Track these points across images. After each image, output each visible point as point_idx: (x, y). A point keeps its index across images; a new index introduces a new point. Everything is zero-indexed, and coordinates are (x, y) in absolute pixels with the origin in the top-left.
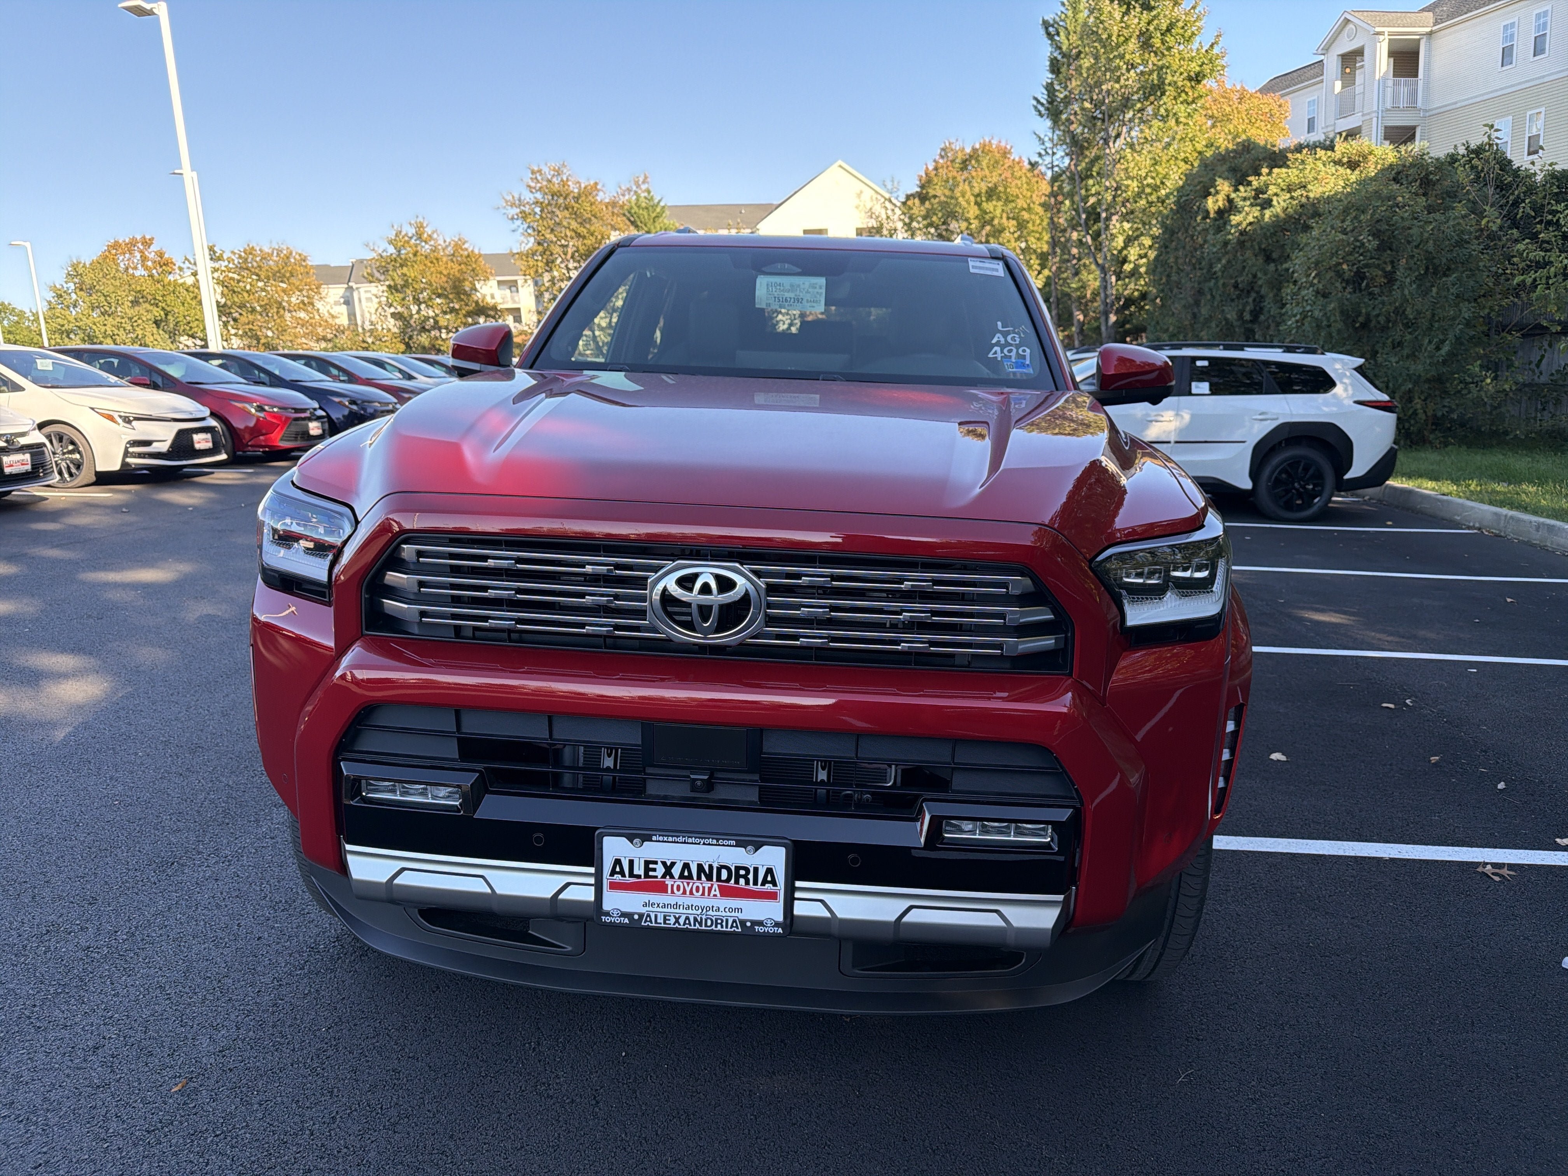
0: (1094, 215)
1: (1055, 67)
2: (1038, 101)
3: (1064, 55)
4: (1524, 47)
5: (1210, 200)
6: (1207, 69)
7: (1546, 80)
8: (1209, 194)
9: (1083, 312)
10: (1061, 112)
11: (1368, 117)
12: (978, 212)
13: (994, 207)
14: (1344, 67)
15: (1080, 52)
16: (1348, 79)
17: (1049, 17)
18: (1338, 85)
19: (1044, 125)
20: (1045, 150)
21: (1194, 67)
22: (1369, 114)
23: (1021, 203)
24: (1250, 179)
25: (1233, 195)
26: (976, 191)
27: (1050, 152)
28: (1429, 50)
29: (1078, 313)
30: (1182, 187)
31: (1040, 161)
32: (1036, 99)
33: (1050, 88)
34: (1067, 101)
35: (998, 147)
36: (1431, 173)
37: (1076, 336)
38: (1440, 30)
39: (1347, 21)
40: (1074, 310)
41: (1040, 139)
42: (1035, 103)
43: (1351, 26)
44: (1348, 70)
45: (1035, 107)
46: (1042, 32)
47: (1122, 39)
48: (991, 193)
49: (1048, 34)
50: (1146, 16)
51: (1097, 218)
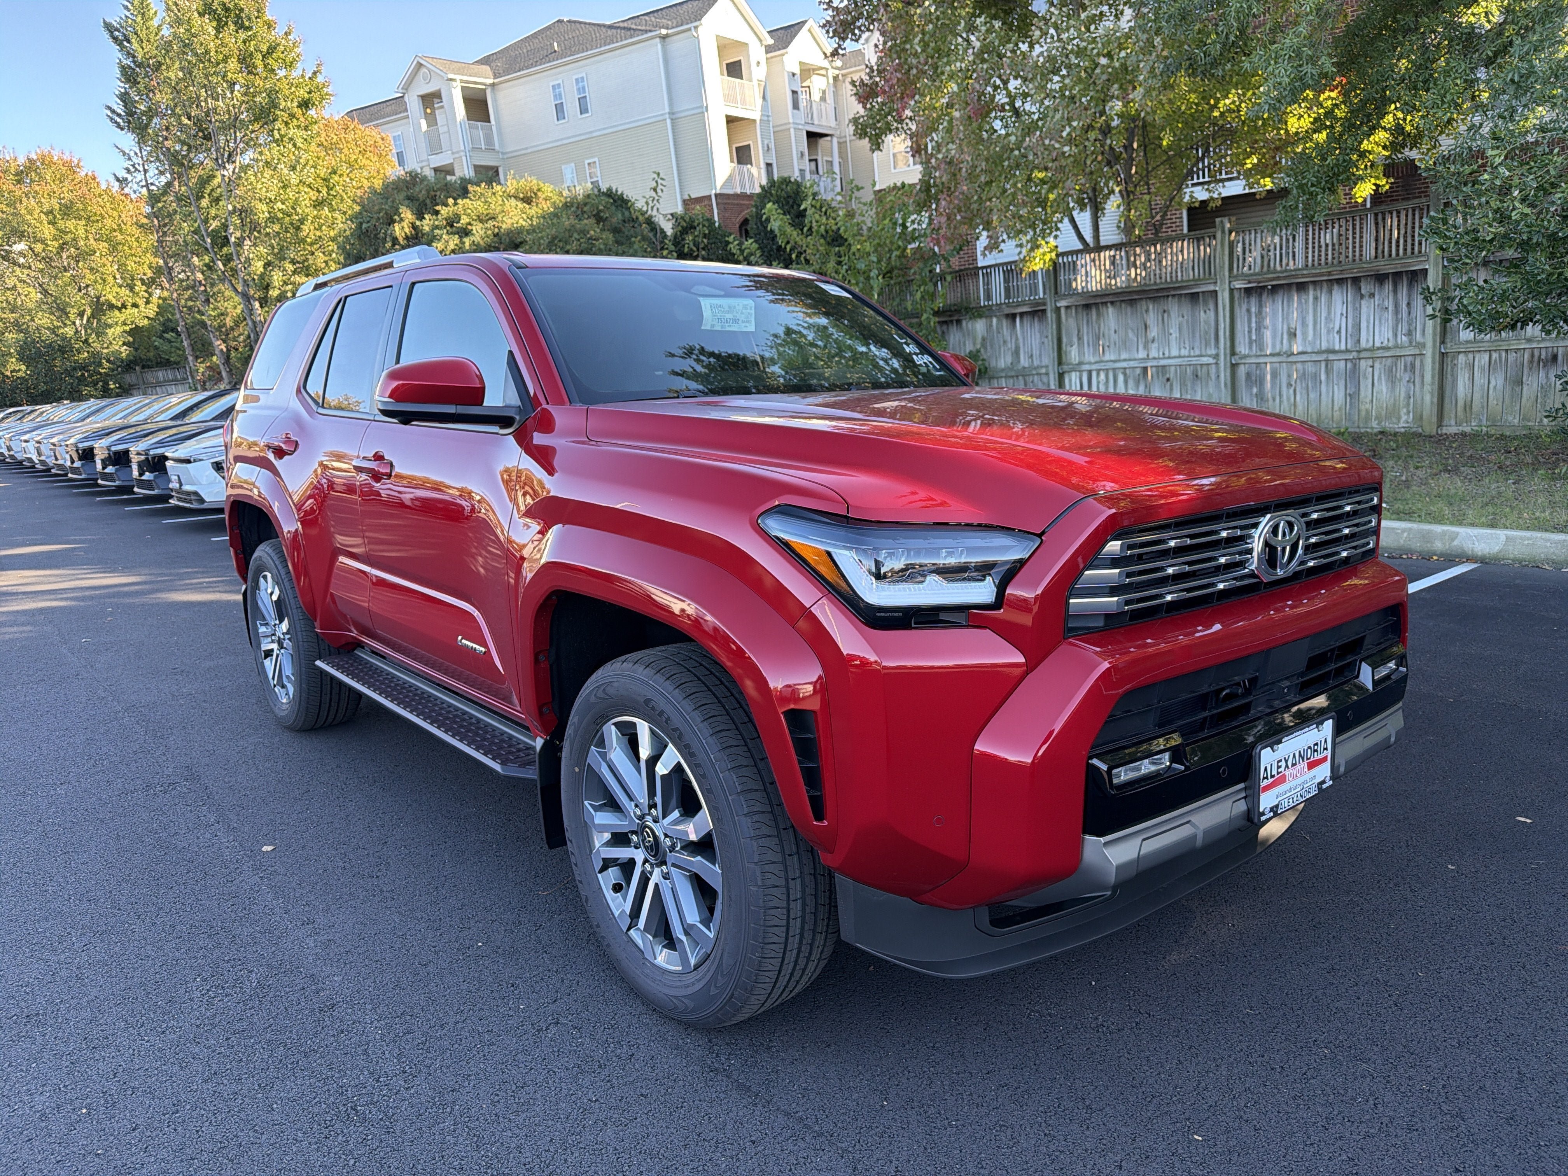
0: (221, 240)
1: (129, 76)
2: (113, 111)
3: (140, 65)
4: (572, 107)
5: (397, 227)
6: (316, 96)
7: (594, 134)
8: (394, 221)
9: (224, 341)
10: (147, 126)
11: (457, 155)
12: (54, 231)
13: (76, 227)
14: (425, 108)
15: (160, 64)
16: (432, 120)
17: (114, 21)
18: (424, 124)
19: (128, 140)
20: (133, 166)
21: (302, 93)
22: (458, 152)
23: (108, 222)
24: (437, 208)
25: (418, 223)
26: (46, 208)
27: (141, 168)
28: (495, 100)
29: (219, 342)
30: (360, 213)
31: (130, 178)
32: (109, 108)
33: (124, 98)
34: (151, 113)
35: (60, 159)
36: (601, 211)
37: (222, 367)
38: (501, 83)
39: (420, 65)
40: (213, 340)
41: (124, 154)
42: (109, 113)
43: (424, 70)
44: (429, 111)
45: (111, 119)
46: (106, 35)
47: (221, 57)
48: (67, 210)
49: (116, 39)
50: (242, 35)
51: (226, 241)
